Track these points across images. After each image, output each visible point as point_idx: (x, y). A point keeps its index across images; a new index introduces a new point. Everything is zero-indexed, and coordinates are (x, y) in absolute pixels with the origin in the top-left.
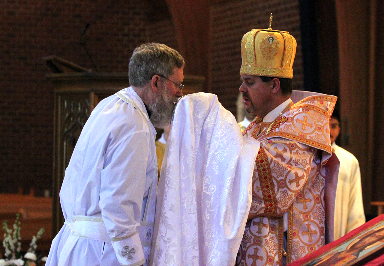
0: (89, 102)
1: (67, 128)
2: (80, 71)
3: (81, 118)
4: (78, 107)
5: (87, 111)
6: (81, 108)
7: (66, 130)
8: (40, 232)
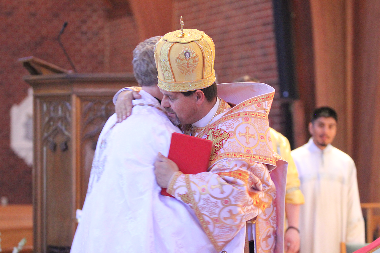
0: (71, 104)
1: (47, 132)
2: (59, 72)
3: (62, 122)
4: (58, 111)
5: (68, 114)
6: (62, 111)
7: (46, 135)
8: (22, 243)
